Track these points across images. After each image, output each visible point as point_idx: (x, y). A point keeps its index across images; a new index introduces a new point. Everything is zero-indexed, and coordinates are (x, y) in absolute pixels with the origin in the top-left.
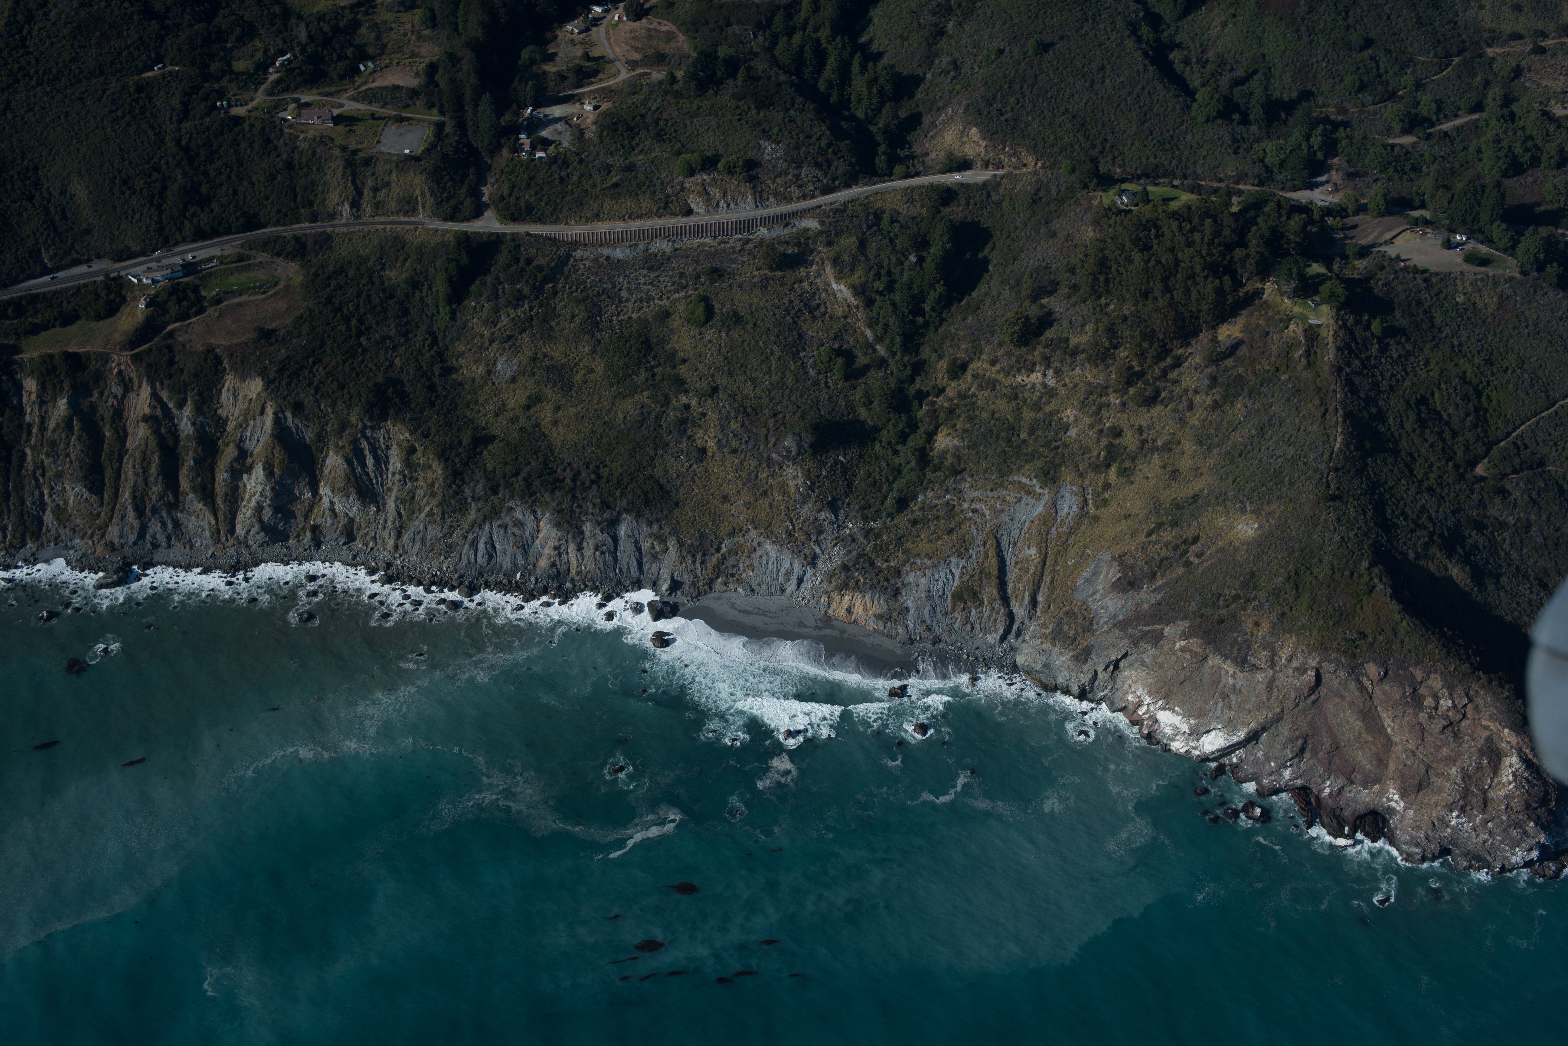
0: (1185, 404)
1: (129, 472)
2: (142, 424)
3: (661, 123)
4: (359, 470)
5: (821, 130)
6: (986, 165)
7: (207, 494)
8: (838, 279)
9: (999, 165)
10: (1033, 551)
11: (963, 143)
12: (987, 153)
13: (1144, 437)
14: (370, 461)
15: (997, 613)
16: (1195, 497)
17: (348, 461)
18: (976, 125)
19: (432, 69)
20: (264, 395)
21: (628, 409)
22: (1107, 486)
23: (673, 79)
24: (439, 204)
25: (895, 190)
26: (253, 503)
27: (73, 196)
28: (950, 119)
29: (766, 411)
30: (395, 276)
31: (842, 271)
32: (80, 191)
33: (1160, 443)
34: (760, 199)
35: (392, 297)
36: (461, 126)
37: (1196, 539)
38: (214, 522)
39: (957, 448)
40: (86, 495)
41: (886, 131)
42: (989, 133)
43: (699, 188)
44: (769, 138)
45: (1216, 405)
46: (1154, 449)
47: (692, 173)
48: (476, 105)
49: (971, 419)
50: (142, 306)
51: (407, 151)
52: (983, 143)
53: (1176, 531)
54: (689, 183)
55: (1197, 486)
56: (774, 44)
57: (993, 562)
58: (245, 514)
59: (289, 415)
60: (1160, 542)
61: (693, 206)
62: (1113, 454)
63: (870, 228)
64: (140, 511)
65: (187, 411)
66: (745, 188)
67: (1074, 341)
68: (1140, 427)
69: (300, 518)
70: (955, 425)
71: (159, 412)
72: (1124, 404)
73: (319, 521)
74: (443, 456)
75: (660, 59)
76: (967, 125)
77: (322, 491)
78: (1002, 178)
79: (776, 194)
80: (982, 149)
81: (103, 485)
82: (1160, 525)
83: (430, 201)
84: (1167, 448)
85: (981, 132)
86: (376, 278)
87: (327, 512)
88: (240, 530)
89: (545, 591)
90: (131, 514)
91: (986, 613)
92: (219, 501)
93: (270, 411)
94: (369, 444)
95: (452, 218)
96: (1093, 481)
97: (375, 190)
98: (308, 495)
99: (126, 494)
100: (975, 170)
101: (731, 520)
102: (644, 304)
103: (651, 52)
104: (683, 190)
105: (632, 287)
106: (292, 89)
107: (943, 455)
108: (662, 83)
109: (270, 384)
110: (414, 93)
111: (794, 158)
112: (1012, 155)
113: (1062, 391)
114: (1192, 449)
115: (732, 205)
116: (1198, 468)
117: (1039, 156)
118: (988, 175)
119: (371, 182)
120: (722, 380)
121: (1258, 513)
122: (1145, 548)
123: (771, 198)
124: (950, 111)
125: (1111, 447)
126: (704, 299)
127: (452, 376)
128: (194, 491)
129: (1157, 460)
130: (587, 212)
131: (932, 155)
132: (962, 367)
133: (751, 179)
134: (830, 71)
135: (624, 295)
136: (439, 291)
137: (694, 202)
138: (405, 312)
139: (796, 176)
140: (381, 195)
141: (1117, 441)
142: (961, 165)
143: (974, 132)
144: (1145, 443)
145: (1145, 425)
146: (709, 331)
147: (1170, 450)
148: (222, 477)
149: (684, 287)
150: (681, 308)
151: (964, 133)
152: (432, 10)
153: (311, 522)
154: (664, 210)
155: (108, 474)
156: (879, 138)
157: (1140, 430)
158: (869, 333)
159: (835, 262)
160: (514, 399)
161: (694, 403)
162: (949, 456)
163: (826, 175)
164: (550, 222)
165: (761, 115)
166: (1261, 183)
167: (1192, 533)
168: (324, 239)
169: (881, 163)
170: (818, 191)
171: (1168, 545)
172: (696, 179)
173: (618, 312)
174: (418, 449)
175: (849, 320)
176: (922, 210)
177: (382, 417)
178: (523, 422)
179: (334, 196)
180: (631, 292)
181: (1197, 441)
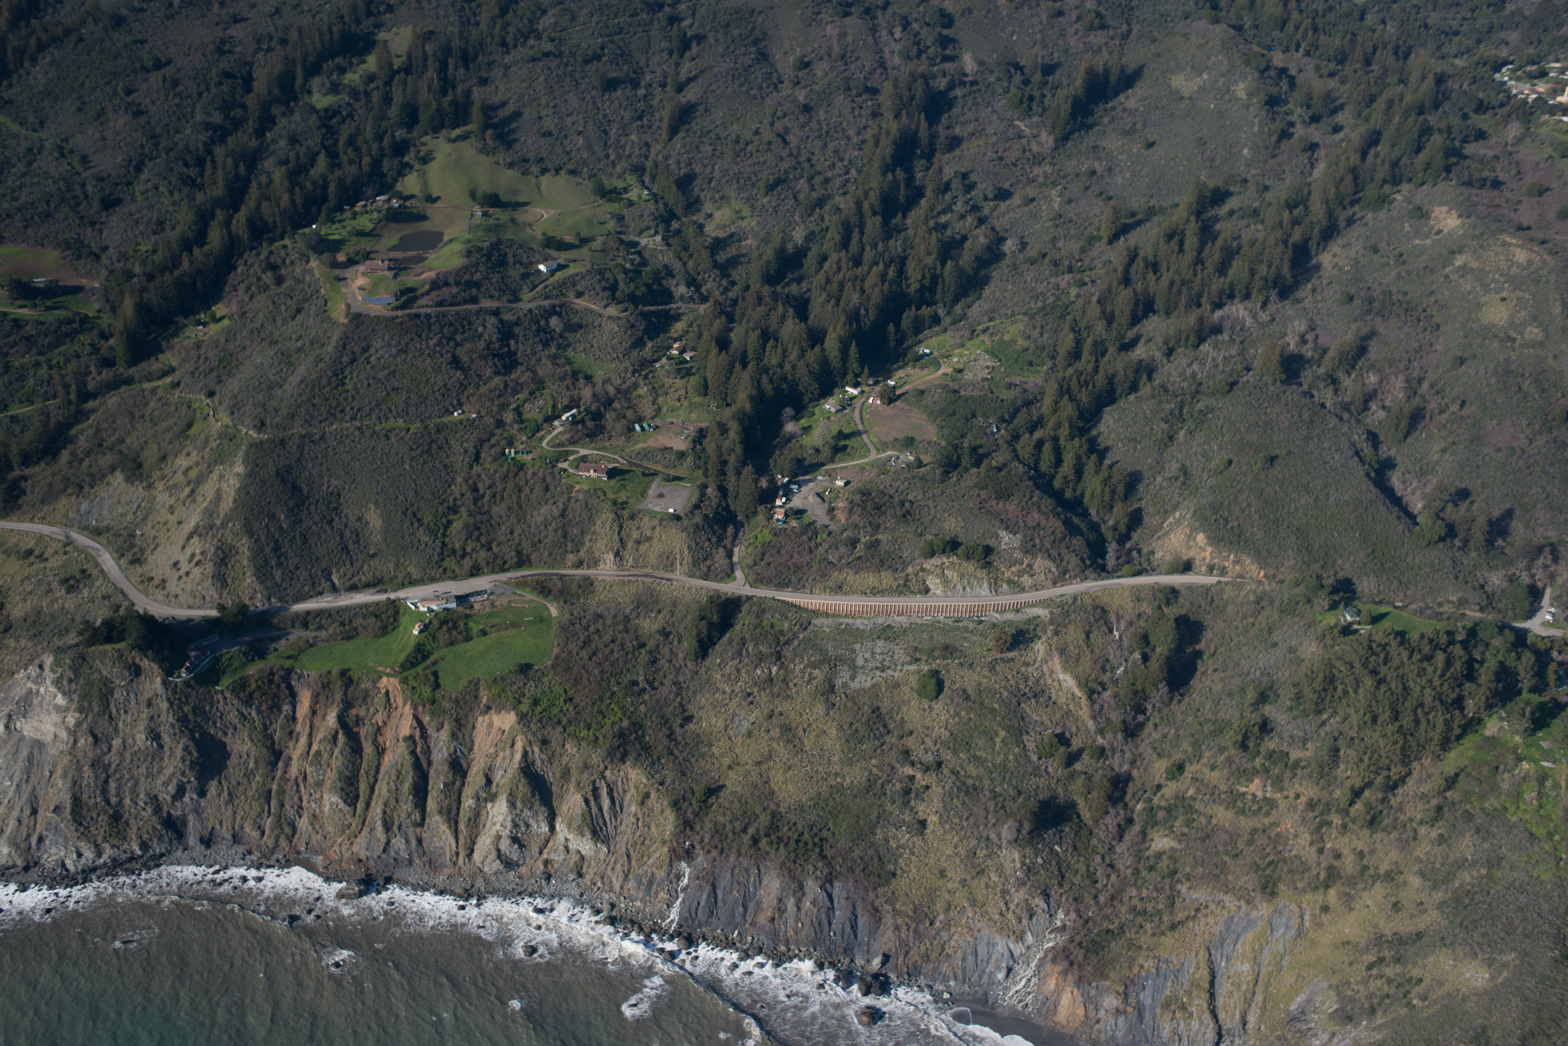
0: (1409, 833)
1: (382, 789)
2: (402, 743)
3: (907, 504)
4: (595, 810)
5: (1056, 525)
6: (1211, 569)
7: (452, 817)
8: (1065, 669)
9: (1223, 572)
10: (1246, 967)
11: (1190, 548)
12: (1212, 558)
13: (1365, 862)
14: (606, 803)
15: (1207, 1028)
16: (1419, 935)
17: (587, 801)
18: (1204, 531)
19: (701, 434)
20: (517, 727)
21: (854, 777)
22: (1325, 909)
23: (920, 464)
24: (695, 563)
25: (1122, 587)
26: (494, 832)
27: (367, 523)
28: (1178, 522)
29: (987, 793)
30: (649, 625)
31: (1069, 661)
32: (374, 519)
33: (1382, 870)
34: (995, 586)
35: (643, 645)
36: (723, 490)
37: (1420, 980)
38: (454, 845)
39: (1173, 850)
40: (342, 805)
41: (1115, 528)
42: (1216, 540)
43: (939, 571)
44: (1007, 528)
45: (1441, 839)
46: (1376, 877)
47: (932, 555)
48: (739, 473)
49: (1188, 823)
50: (416, 632)
51: (671, 510)
52: (1209, 549)
53: (1398, 969)
54: (929, 564)
55: (1422, 923)
56: (1016, 438)
57: (1204, 973)
58: (484, 843)
59: (536, 750)
60: (1382, 977)
61: (931, 586)
62: (1332, 876)
63: (1096, 621)
64: (387, 827)
65: (444, 735)
66: (982, 574)
67: (1295, 754)
68: (1362, 852)
69: (535, 850)
70: (1172, 827)
71: (418, 733)
72: (1345, 826)
73: (552, 856)
74: (676, 805)
75: (909, 443)
76: (1194, 530)
77: (558, 828)
78: (1227, 584)
79: (1010, 582)
80: (1207, 554)
81: (357, 797)
82: (1381, 960)
83: (688, 559)
84: (1389, 877)
85: (1208, 538)
86: (631, 625)
87: (561, 848)
88: (477, 856)
89: (760, 951)
90: (379, 828)
91: (1195, 1024)
92: (462, 826)
93: (519, 746)
94: (608, 786)
95: (706, 577)
96: (1311, 901)
97: (638, 543)
98: (545, 829)
99: (377, 810)
100: (1199, 573)
101: (947, 896)
102: (878, 673)
103: (901, 436)
104: (923, 570)
105: (868, 655)
106: (574, 442)
107: (1159, 855)
108: (909, 466)
109: (523, 718)
110: (682, 455)
111: (1029, 548)
112: (1236, 562)
113: (1282, 804)
114: (1415, 881)
115: (968, 589)
116: (1422, 903)
117: (1263, 565)
118: (1212, 580)
119: (635, 535)
120: (947, 755)
121: (1490, 963)
122: (1365, 982)
123: (1005, 586)
124: (1177, 514)
125: (1330, 868)
126: (936, 673)
127: (691, 726)
128: (440, 812)
129: (1379, 889)
130: (831, 583)
131: (1158, 555)
132: (1180, 768)
133: (988, 565)
134: (1067, 468)
135: (860, 662)
136: (688, 645)
137: (932, 582)
138: (654, 661)
139: (1030, 566)
140: (644, 547)
141: (1337, 863)
142: (1187, 567)
143: (1201, 538)
144: (1365, 868)
145: (1366, 850)
146: (938, 706)
147: (1393, 880)
148: (468, 803)
149: (917, 660)
150: (914, 681)
151: (1191, 537)
152: (705, 379)
153: (545, 856)
154: (904, 589)
155: (363, 788)
156: (1109, 535)
157: (1361, 855)
158: (1090, 724)
159: (1062, 651)
160: (748, 754)
161: (919, 775)
162: (1164, 857)
163: (1058, 567)
164: (796, 589)
165: (1001, 506)
166: (1481, 610)
167: (1416, 973)
168: (588, 584)
169: (1111, 560)
170: (1049, 583)
171: (1390, 981)
172: (936, 561)
173: (853, 678)
174: (653, 795)
175: (1071, 707)
176: (1146, 608)
177: (623, 760)
178: (754, 777)
179: (600, 545)
180: (866, 660)
181: (1422, 874)
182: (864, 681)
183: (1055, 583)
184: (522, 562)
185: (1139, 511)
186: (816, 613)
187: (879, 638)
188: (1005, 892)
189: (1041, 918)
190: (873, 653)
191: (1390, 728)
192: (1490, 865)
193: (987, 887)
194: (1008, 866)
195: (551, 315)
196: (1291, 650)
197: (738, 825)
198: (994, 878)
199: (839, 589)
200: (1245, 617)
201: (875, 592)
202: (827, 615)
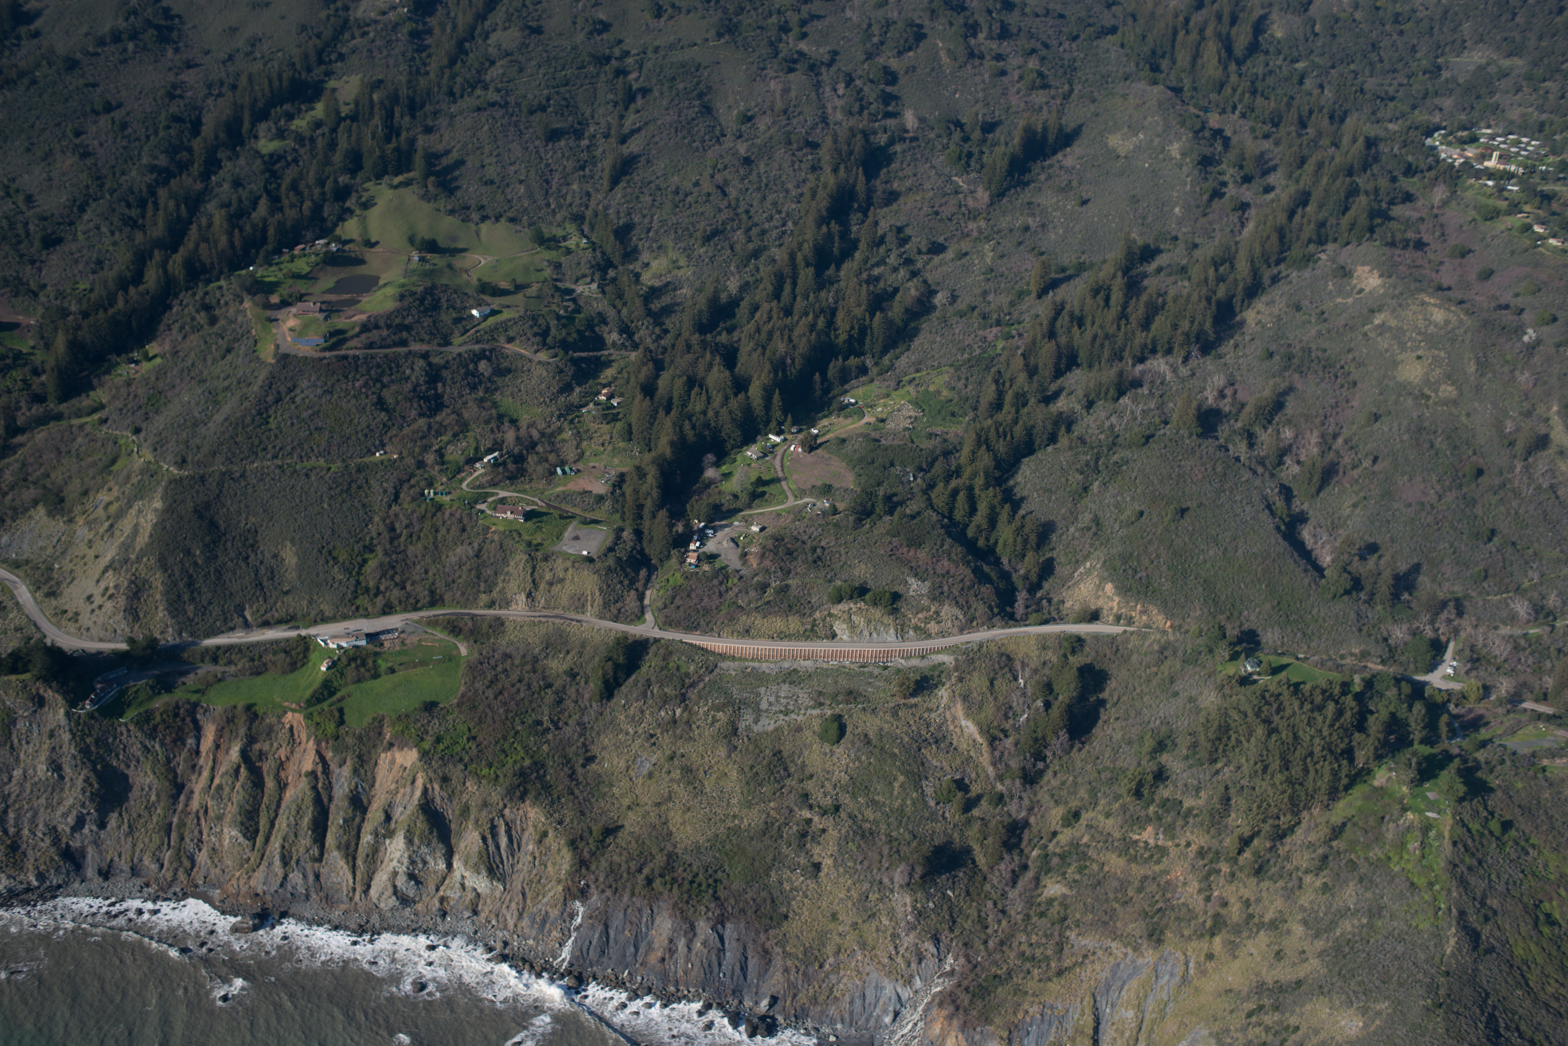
0: (1295, 882)
1: (282, 823)
2: (304, 779)
3: (819, 551)
4: (492, 848)
5: (965, 572)
6: (1118, 618)
7: (350, 853)
8: (967, 716)
9: (1130, 621)
10: (1130, 1014)
11: (1098, 597)
12: (1120, 608)
13: (1251, 910)
14: (503, 841)
16: (1299, 983)
17: (484, 839)
18: (1112, 581)
19: (621, 479)
20: (419, 764)
21: (752, 819)
22: (1210, 957)
23: (835, 511)
24: (606, 605)
25: (1029, 635)
26: (391, 868)
27: (283, 560)
28: (1088, 572)
29: (883, 838)
30: (557, 666)
31: (972, 708)
32: (290, 557)
33: (1267, 919)
34: (901, 632)
35: (550, 686)
36: (638, 534)
37: (1297, 1028)
38: (351, 881)
39: (1064, 896)
40: (241, 839)
41: (1026, 578)
42: (1124, 590)
43: (846, 616)
44: (916, 575)
45: (1325, 888)
46: (1261, 926)
47: (840, 600)
48: (654, 517)
49: (1080, 870)
50: (323, 669)
51: (585, 553)
52: (1117, 599)
53: (1277, 1017)
54: (836, 610)
55: (1302, 971)
56: (931, 486)
57: (1089, 1020)
58: (381, 879)
59: (437, 787)
60: (1260, 1025)
61: (838, 632)
62: (1218, 924)
63: (1001, 668)
64: (285, 861)
65: (346, 771)
66: (889, 620)
67: (1188, 803)
68: (1248, 900)
69: (432, 887)
70: (1065, 873)
71: (320, 768)
72: (1233, 875)
73: (448, 893)
74: (573, 844)
75: (827, 490)
76: (1103, 580)
77: (455, 865)
78: (1132, 633)
79: (916, 628)
80: (1115, 604)
81: (257, 831)
82: (1261, 1008)
83: (599, 600)
84: (1274, 925)
85: (1116, 587)
86: (539, 666)
87: (458, 885)
88: (373, 892)
89: (649, 991)
90: (277, 863)
92: (360, 862)
93: (420, 782)
94: (507, 824)
95: (616, 619)
96: (1197, 948)
97: (551, 584)
98: (442, 866)
99: (276, 844)
100: (1107, 623)
101: (837, 939)
102: (781, 716)
103: (819, 483)
104: (830, 615)
105: (772, 699)
106: (494, 484)
107: (1050, 901)
108: (824, 513)
109: (424, 755)
110: (600, 498)
111: (937, 595)
112: (1143, 612)
113: (1173, 852)
114: (1298, 930)
115: (875, 635)
116: (1304, 952)
117: (1169, 615)
118: (1119, 629)
119: (548, 576)
120: (846, 799)
121: (1364, 1011)
122: (1244, 1029)
123: (911, 633)
124: (1088, 564)
125: (1217, 916)
126: (838, 718)
127: (593, 767)
128: (338, 848)
129: (1263, 937)
130: (739, 627)
131: (1068, 604)
132: (1076, 815)
133: (894, 611)
134: (980, 518)
135: (764, 705)
136: (594, 686)
137: (840, 627)
138: (560, 702)
139: (937, 613)
140: (556, 589)
141: (1223, 911)
142: (1094, 616)
143: (1109, 587)
144: (1251, 916)
145: (1252, 899)
146: (839, 750)
147: (1277, 928)
148: (367, 838)
149: (821, 704)
150: (816, 725)
151: (1100, 587)
152: (630, 425)
153: (441, 893)
154: (811, 634)
155: (263, 822)
156: (1019, 584)
157: (1247, 903)
158: (991, 770)
159: (965, 698)
160: (648, 794)
161: (816, 819)
162: (1056, 903)
163: (965, 615)
164: (705, 633)
165: (912, 553)
166: (1383, 662)
167: (1293, 1021)
168: (499, 624)
169: (1019, 608)
170: (956, 630)
171: (1267, 1029)
172: (844, 606)
173: (756, 722)
174: (551, 834)
175: (972, 753)
176: (1052, 657)
177: (522, 798)
178: (653, 818)
179: (513, 585)
180: (770, 704)
181: (1305, 923)
182: (767, 725)
183: (961, 631)
184: (435, 601)
185: (1051, 561)
186: (723, 656)
187: (784, 682)
188: (895, 936)
189: (931, 962)
190: (778, 697)
191: (1279, 777)
192: (1371, 915)
193: (878, 930)
194: (899, 909)
195: (480, 359)
196: (1191, 700)
197: (633, 865)
198: (885, 921)
199: (747, 633)
200: (1148, 666)
201: (782, 636)
202: (733, 658)
